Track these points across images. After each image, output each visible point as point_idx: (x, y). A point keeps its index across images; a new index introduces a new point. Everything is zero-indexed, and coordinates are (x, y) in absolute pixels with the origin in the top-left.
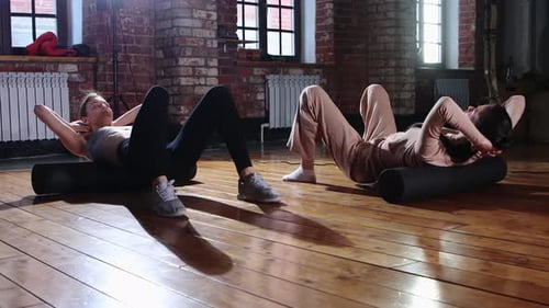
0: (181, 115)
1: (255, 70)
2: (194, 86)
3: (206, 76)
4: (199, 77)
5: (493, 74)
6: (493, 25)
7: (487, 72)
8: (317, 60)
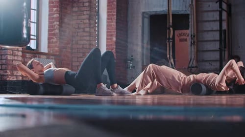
0: (7, 75)
1: (27, 54)
2: (13, 60)
3: (17, 56)
4: (15, 56)
5: (171, 57)
6: (171, 37)
7: (168, 56)
8: (49, 51)
